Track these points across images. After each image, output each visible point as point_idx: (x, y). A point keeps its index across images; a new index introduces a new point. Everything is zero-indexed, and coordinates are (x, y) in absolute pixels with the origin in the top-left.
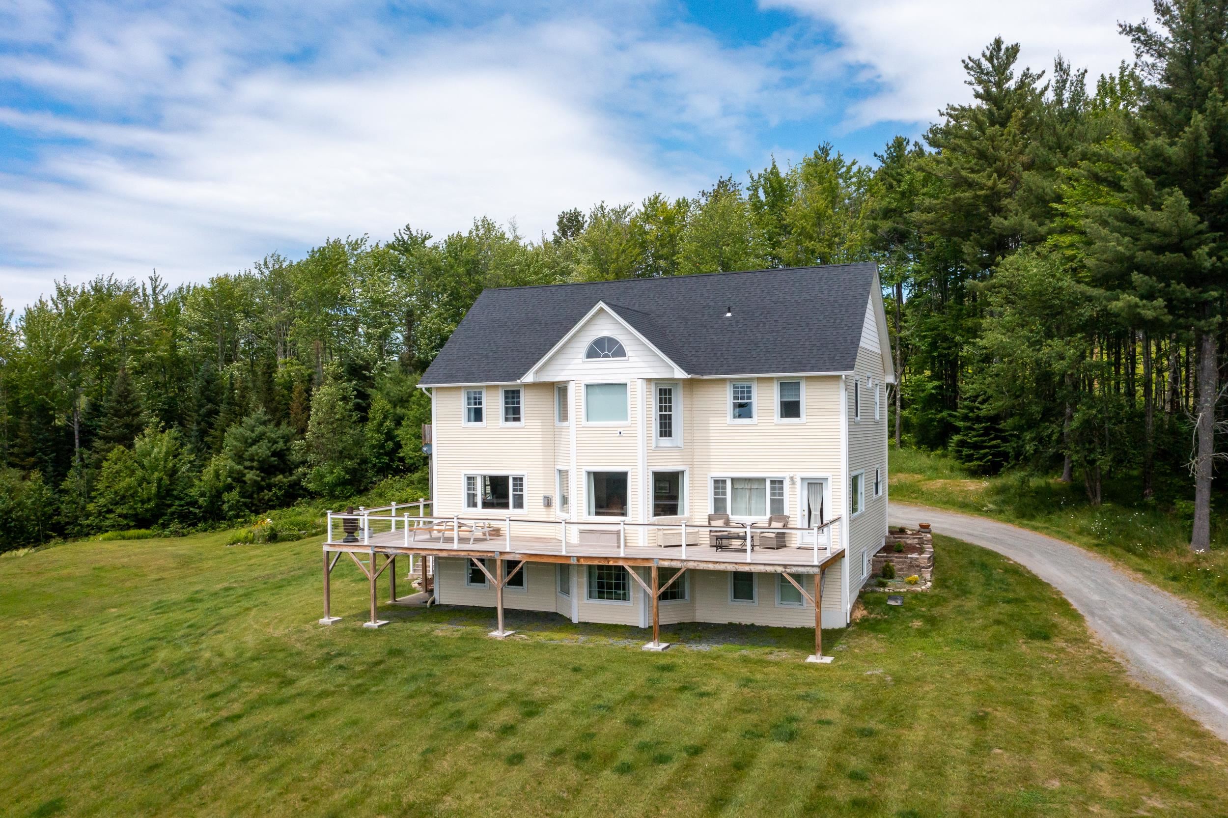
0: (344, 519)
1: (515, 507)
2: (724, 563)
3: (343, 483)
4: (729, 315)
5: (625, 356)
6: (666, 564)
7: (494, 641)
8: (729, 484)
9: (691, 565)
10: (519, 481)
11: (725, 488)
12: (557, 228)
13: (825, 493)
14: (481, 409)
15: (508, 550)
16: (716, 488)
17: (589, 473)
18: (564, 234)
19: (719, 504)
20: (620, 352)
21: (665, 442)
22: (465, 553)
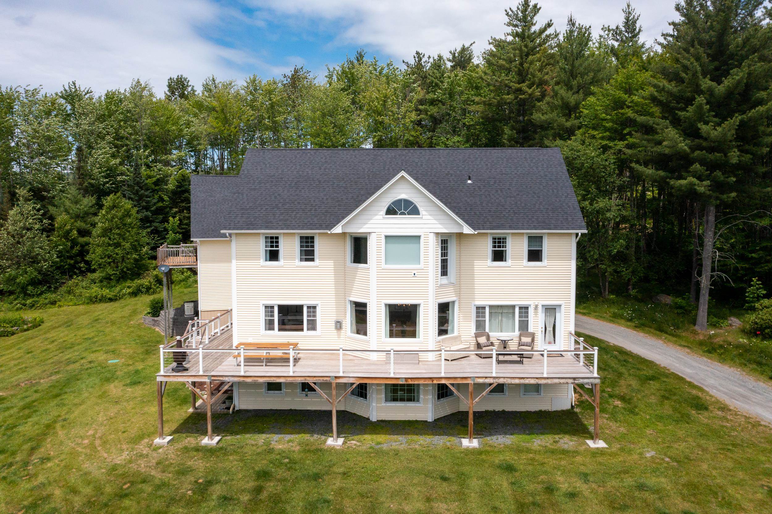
0: (174, 352)
1: (308, 329)
2: (527, 378)
3: (34, 283)
4: (469, 182)
5: (419, 214)
6: (481, 381)
7: (332, 450)
8: (487, 310)
9: (501, 381)
10: (312, 309)
11: (485, 313)
12: (167, 89)
13: (558, 315)
14: (278, 251)
15: (341, 374)
16: (477, 313)
17: (386, 305)
18: (173, 93)
19: (480, 325)
20: (415, 211)
21: (444, 280)
22: (302, 379)
